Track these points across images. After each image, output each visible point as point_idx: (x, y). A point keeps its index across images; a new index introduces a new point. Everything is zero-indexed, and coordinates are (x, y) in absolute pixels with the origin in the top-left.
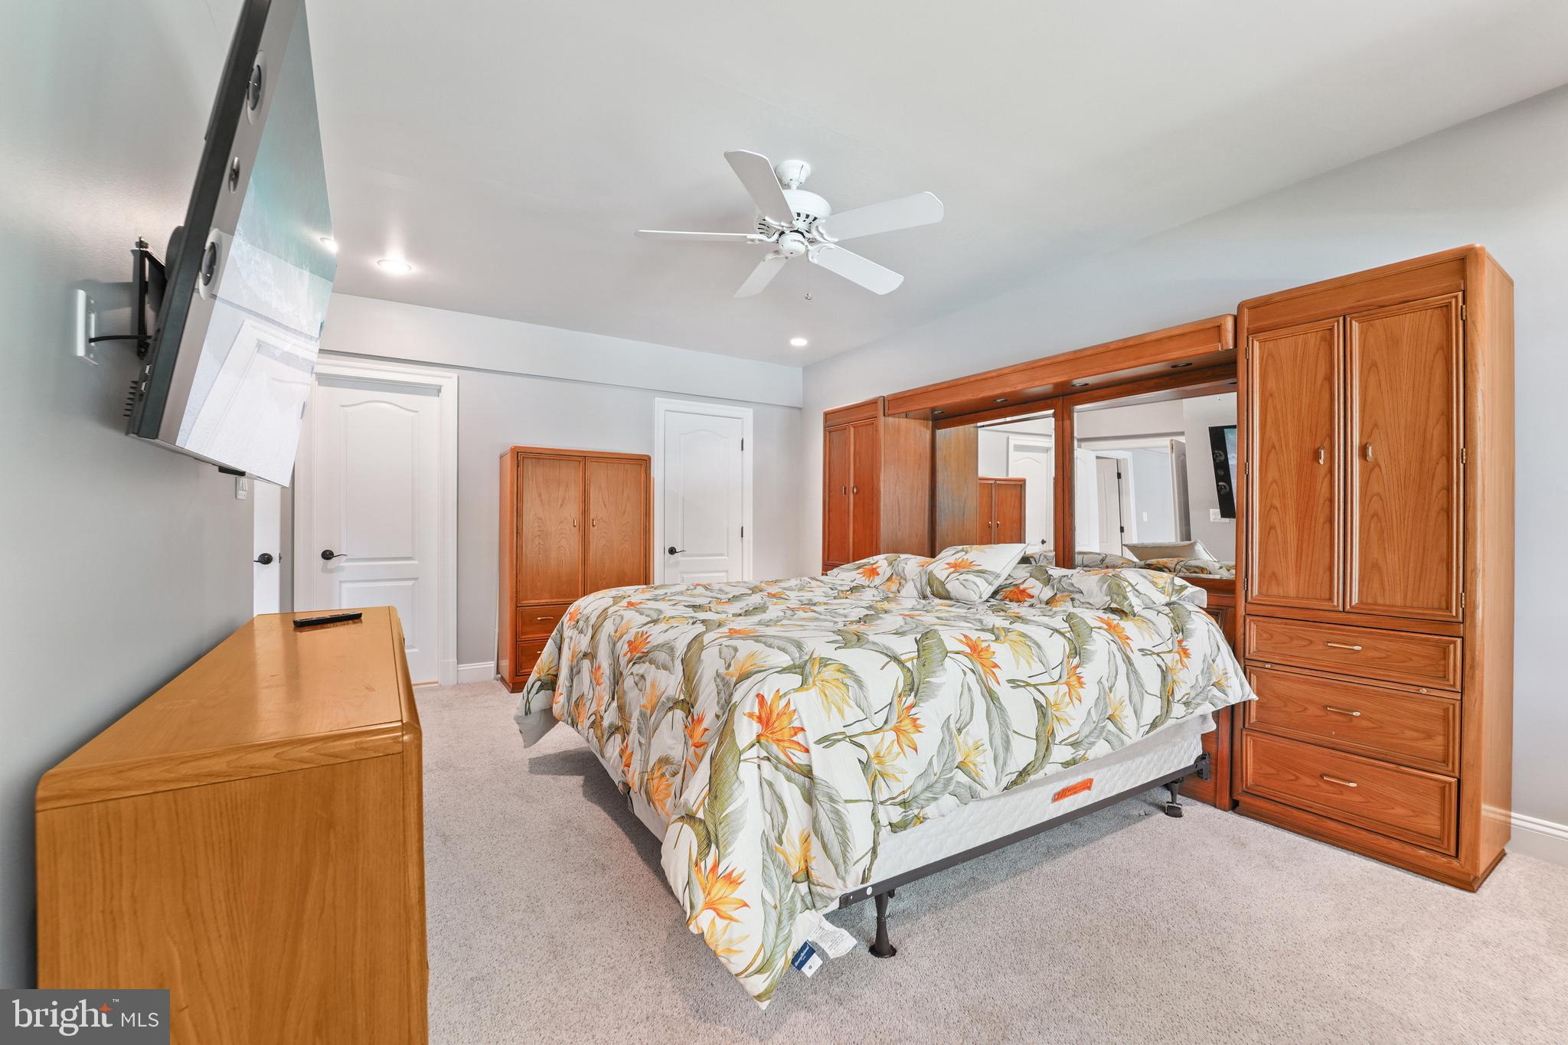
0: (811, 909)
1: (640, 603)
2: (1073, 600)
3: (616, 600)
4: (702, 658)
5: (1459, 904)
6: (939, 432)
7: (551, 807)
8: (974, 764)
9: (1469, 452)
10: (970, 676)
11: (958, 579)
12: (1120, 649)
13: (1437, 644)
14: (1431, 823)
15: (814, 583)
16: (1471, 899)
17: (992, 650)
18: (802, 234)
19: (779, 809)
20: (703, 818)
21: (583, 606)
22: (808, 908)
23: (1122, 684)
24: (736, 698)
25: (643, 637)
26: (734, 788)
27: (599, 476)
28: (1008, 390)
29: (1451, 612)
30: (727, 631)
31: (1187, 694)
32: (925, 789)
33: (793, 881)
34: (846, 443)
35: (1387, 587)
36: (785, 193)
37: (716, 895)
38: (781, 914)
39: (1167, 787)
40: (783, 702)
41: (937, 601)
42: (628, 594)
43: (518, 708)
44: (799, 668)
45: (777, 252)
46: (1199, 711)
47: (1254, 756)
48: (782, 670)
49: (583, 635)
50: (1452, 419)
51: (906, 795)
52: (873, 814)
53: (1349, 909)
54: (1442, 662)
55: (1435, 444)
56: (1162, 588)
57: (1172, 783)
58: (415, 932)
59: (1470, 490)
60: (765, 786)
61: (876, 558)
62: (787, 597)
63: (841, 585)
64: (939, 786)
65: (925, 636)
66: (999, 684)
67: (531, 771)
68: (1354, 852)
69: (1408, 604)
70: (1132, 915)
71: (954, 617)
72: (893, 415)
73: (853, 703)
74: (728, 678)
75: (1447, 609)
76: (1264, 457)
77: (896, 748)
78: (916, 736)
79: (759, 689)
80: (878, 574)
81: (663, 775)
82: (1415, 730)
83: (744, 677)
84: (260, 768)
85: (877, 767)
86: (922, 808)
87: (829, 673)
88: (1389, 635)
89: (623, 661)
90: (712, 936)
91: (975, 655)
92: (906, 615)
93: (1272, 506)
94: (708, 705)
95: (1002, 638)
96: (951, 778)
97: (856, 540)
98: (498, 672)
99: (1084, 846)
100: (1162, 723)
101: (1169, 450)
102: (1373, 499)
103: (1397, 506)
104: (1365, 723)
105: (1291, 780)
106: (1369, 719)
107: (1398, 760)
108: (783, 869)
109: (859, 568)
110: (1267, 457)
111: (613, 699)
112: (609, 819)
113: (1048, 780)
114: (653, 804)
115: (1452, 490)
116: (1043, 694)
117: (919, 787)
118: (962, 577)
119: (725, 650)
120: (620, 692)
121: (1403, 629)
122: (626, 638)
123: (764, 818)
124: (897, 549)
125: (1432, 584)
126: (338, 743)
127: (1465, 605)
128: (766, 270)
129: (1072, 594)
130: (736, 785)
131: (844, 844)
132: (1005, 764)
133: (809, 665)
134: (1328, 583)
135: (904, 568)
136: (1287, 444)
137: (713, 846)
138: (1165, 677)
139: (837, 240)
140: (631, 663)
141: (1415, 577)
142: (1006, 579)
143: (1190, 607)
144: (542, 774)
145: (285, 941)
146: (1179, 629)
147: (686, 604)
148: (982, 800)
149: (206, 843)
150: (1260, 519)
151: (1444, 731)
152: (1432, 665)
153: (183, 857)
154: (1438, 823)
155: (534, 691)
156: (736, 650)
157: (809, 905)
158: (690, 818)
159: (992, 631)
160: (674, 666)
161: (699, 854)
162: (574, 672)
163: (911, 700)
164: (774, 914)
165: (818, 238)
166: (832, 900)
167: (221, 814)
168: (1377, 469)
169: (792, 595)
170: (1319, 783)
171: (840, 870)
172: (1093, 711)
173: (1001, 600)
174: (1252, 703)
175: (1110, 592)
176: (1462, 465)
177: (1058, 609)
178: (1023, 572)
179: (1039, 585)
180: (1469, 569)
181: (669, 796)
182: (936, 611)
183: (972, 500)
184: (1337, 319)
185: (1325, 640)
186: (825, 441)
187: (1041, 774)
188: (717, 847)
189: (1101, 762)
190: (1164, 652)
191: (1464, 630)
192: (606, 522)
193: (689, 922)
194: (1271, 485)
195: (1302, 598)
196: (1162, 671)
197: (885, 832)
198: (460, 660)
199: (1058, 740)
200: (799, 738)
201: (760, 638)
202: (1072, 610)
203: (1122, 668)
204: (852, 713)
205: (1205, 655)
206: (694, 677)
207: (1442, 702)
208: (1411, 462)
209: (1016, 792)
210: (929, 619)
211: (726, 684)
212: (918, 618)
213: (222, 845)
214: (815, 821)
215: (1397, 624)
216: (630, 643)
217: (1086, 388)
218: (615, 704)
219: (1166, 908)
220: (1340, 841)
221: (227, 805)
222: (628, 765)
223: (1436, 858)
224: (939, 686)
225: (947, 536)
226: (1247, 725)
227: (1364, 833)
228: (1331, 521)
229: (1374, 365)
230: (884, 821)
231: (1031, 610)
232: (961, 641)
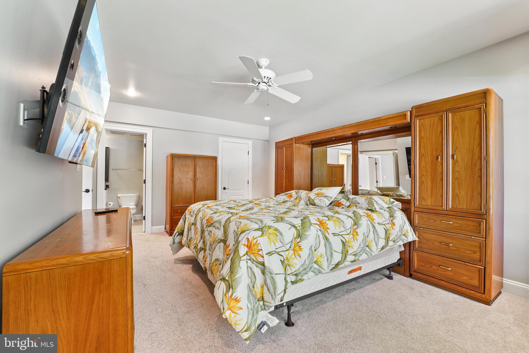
0: (264, 310)
1: (211, 206)
2: (356, 206)
3: (204, 205)
4: (230, 225)
5: (484, 309)
6: (314, 149)
7: (181, 275)
8: (320, 262)
9: (488, 157)
10: (319, 232)
11: (318, 199)
12: (371, 223)
13: (477, 222)
14: (475, 282)
15: (271, 200)
16: (489, 308)
17: (327, 223)
18: (266, 83)
19: (253, 276)
20: (228, 279)
21: (193, 207)
22: (263, 310)
23: (371, 235)
24: (240, 239)
25: (211, 218)
26: (238, 269)
27: (200, 163)
28: (336, 135)
29: (482, 211)
30: (239, 216)
31: (394, 238)
32: (303, 270)
33: (258, 301)
34: (283, 152)
35: (461, 203)
36: (260, 70)
37: (231, 305)
38: (253, 312)
39: (388, 269)
40: (255, 241)
41: (311, 206)
42: (208, 203)
43: (171, 242)
44: (261, 229)
45: (258, 89)
46: (398, 244)
47: (417, 259)
48: (255, 230)
49: (192, 217)
50: (482, 146)
51: (297, 272)
52: (285, 278)
53: (447, 311)
54: (479, 228)
55: (476, 155)
56: (386, 202)
57: (390, 268)
58: (130, 317)
59: (488, 170)
60: (249, 269)
61: (292, 191)
62: (261, 205)
63: (280, 201)
64: (308, 269)
65: (304, 218)
66: (329, 235)
67: (175, 263)
68: (450, 292)
69: (468, 208)
70: (374, 313)
71: (315, 212)
72: (298, 143)
73: (279, 241)
74: (238, 232)
75: (481, 210)
76: (420, 158)
77: (293, 256)
78: (300, 252)
79: (248, 236)
80: (292, 197)
81: (216, 265)
82: (470, 251)
83: (243, 232)
84: (78, 262)
85: (287, 262)
86: (302, 276)
87: (271, 231)
88: (462, 219)
89: (205, 226)
90: (230, 319)
91: (321, 225)
92: (299, 211)
93: (423, 175)
94: (231, 241)
95: (331, 219)
96: (312, 266)
97: (286, 185)
98: (165, 229)
99: (359, 289)
100: (385, 248)
101: (392, 155)
102: (456, 173)
103: (464, 175)
104: (454, 248)
105: (429, 267)
106: (455, 247)
107: (465, 261)
108: (255, 296)
109: (286, 195)
110: (421, 158)
111: (201, 239)
112: (200, 280)
113: (346, 267)
114: (213, 274)
115: (482, 170)
116: (344, 238)
117: (301, 269)
118: (319, 198)
119: (237, 223)
120: (204, 237)
121: (466, 216)
122: (206, 218)
123: (249, 279)
124: (299, 188)
125: (476, 201)
126: (104, 254)
127: (487, 209)
128: (254, 95)
129: (356, 204)
130: (239, 268)
131: (275, 288)
132: (331, 261)
133: (264, 228)
134: (441, 201)
135: (301, 195)
136: (428, 154)
137: (231, 289)
138: (386, 232)
139: (277, 85)
140: (207, 227)
141: (470, 199)
142: (334, 199)
143: (396, 209)
144: (178, 264)
145: (86, 320)
146: (392, 216)
147: (227, 207)
148: (323, 273)
149: (59, 287)
150: (419, 179)
151: (480, 251)
152: (475, 229)
153: (52, 292)
154: (478, 282)
155: (176, 236)
156: (241, 223)
157: (263, 309)
158: (223, 279)
159: (327, 217)
160: (221, 228)
161: (226, 291)
162: (189, 230)
163: (299, 240)
164: (251, 312)
165: (271, 85)
166: (271, 307)
167: (65, 277)
168: (457, 163)
169: (263, 204)
170: (439, 268)
171: (273, 297)
172: (361, 244)
173: (333, 206)
174: (416, 241)
175: (368, 204)
176: (485, 162)
177: (351, 209)
178: (341, 196)
179: (345, 201)
180: (488, 196)
181: (218, 272)
182: (310, 210)
183: (325, 171)
184: (444, 112)
185: (441, 220)
186: (276, 152)
187: (343, 265)
188: (232, 289)
189: (364, 261)
190: (386, 224)
191: (486, 217)
192: (202, 179)
193: (222, 315)
194: (422, 168)
195: (433, 206)
196: (385, 230)
197: (289, 284)
198: (152, 225)
199: (349, 253)
200: (260, 253)
201: (249, 219)
202: (355, 209)
203: (372, 229)
204: (278, 244)
205: (400, 225)
206: (227, 231)
207: (479, 241)
208: (468, 161)
209: (335, 271)
210: (307, 213)
211: (237, 234)
212: (304, 212)
213: (65, 288)
214: (265, 281)
215: (464, 215)
216: (207, 220)
217: (362, 135)
218: (202, 241)
219: (386, 310)
220: (445, 288)
221: (67, 274)
222: (205, 261)
223: (477, 294)
224: (309, 235)
225: (317, 184)
226: (415, 248)
227: (453, 285)
228: (442, 180)
229: (456, 128)
230: (289, 280)
231: (343, 210)
232: (316, 220)
